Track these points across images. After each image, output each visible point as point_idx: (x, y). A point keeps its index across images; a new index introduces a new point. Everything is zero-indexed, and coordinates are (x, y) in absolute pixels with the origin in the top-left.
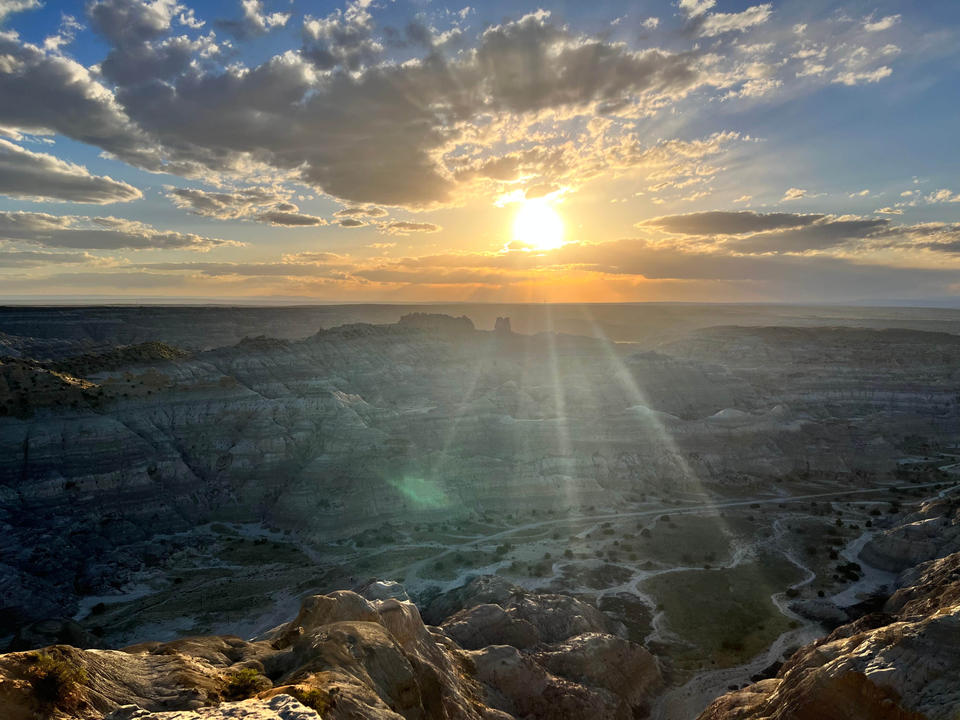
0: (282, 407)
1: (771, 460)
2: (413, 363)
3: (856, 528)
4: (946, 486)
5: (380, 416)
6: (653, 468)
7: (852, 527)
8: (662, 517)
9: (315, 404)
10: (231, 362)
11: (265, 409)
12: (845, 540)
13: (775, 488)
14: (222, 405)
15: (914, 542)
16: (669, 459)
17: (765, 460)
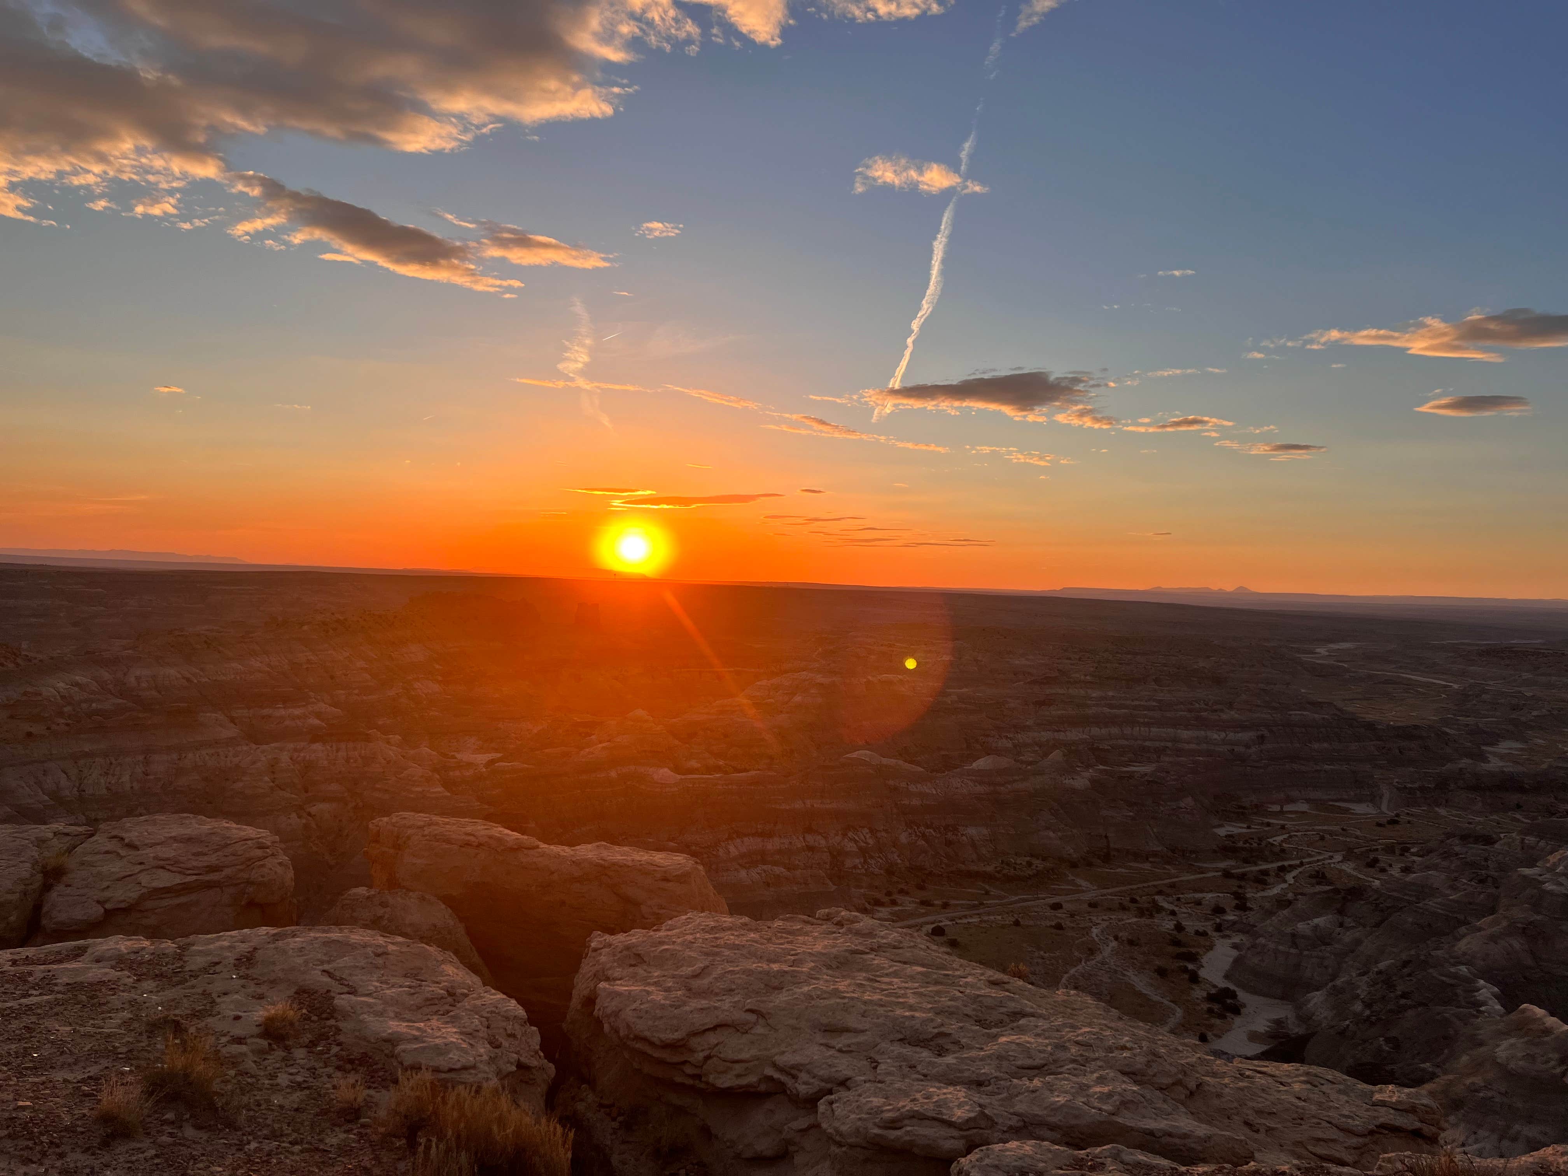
0: (285, 757)
1: (1059, 834)
2: (440, 678)
3: (1204, 934)
4: (1293, 867)
5: (457, 773)
6: (894, 849)
7: (1197, 933)
8: (933, 929)
9: (343, 754)
10: (125, 674)
11: (254, 763)
12: (1198, 953)
13: (1071, 877)
14: (175, 756)
15: (1306, 953)
16: (916, 835)
17: (1051, 834)
